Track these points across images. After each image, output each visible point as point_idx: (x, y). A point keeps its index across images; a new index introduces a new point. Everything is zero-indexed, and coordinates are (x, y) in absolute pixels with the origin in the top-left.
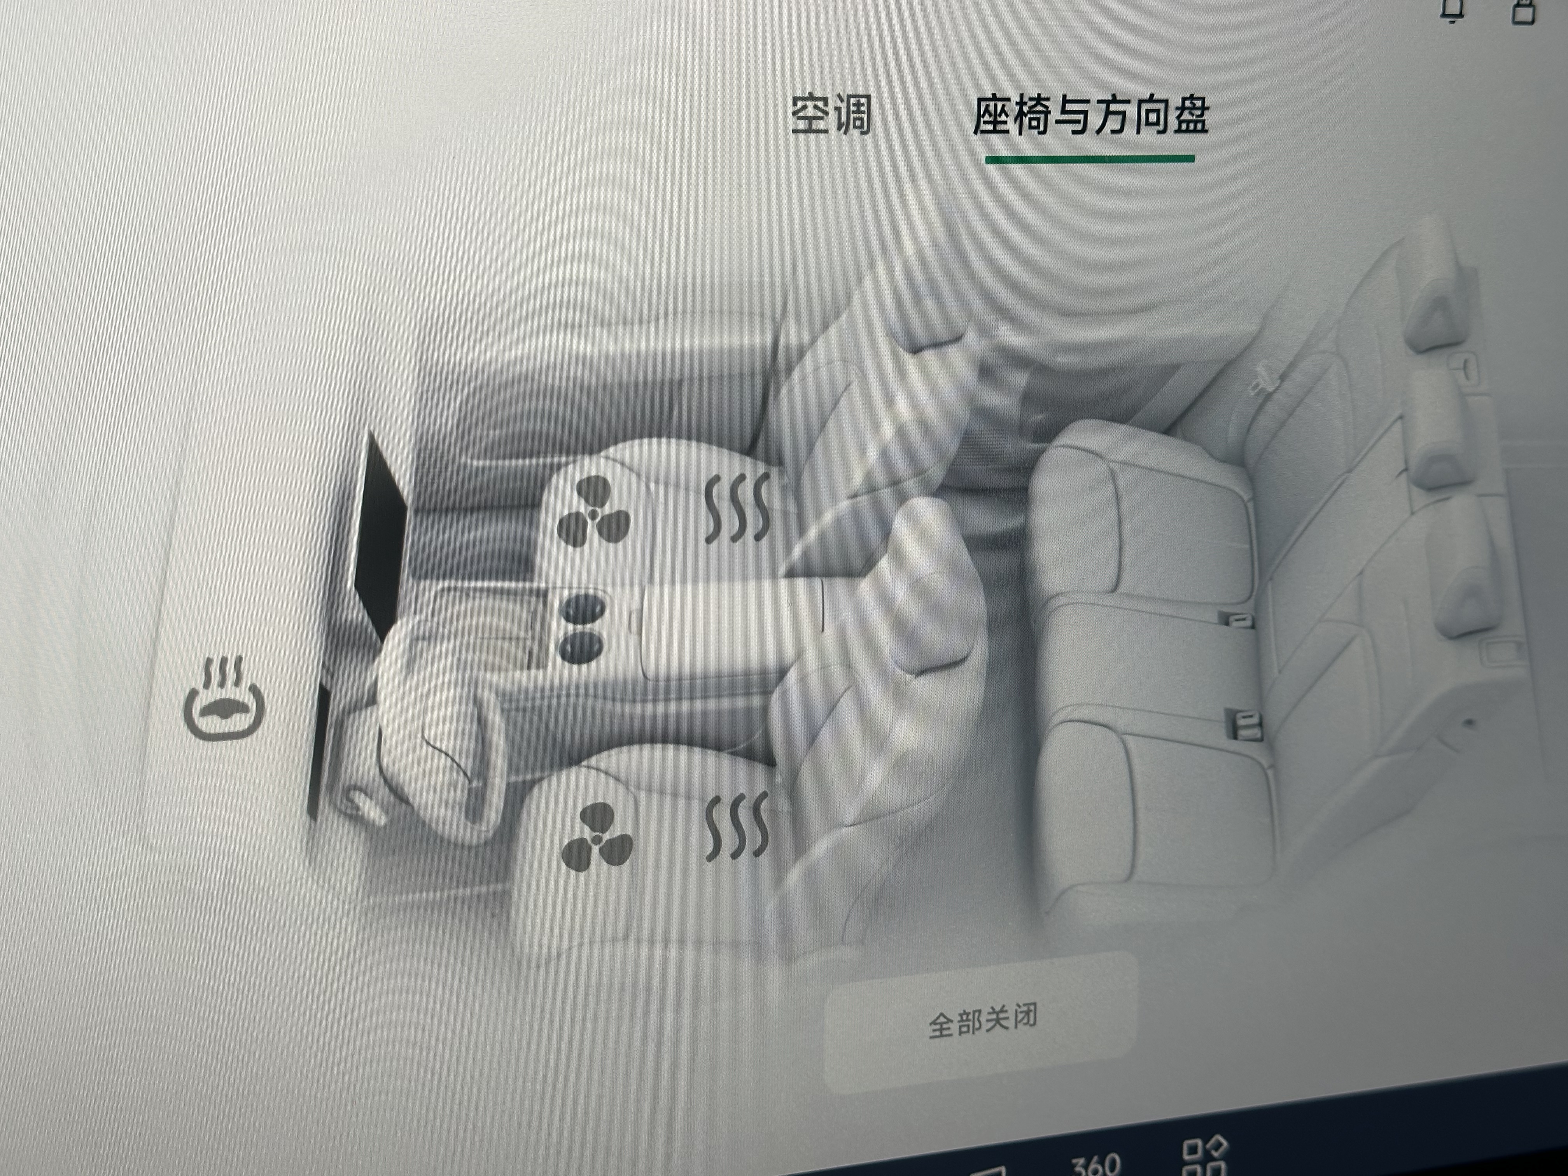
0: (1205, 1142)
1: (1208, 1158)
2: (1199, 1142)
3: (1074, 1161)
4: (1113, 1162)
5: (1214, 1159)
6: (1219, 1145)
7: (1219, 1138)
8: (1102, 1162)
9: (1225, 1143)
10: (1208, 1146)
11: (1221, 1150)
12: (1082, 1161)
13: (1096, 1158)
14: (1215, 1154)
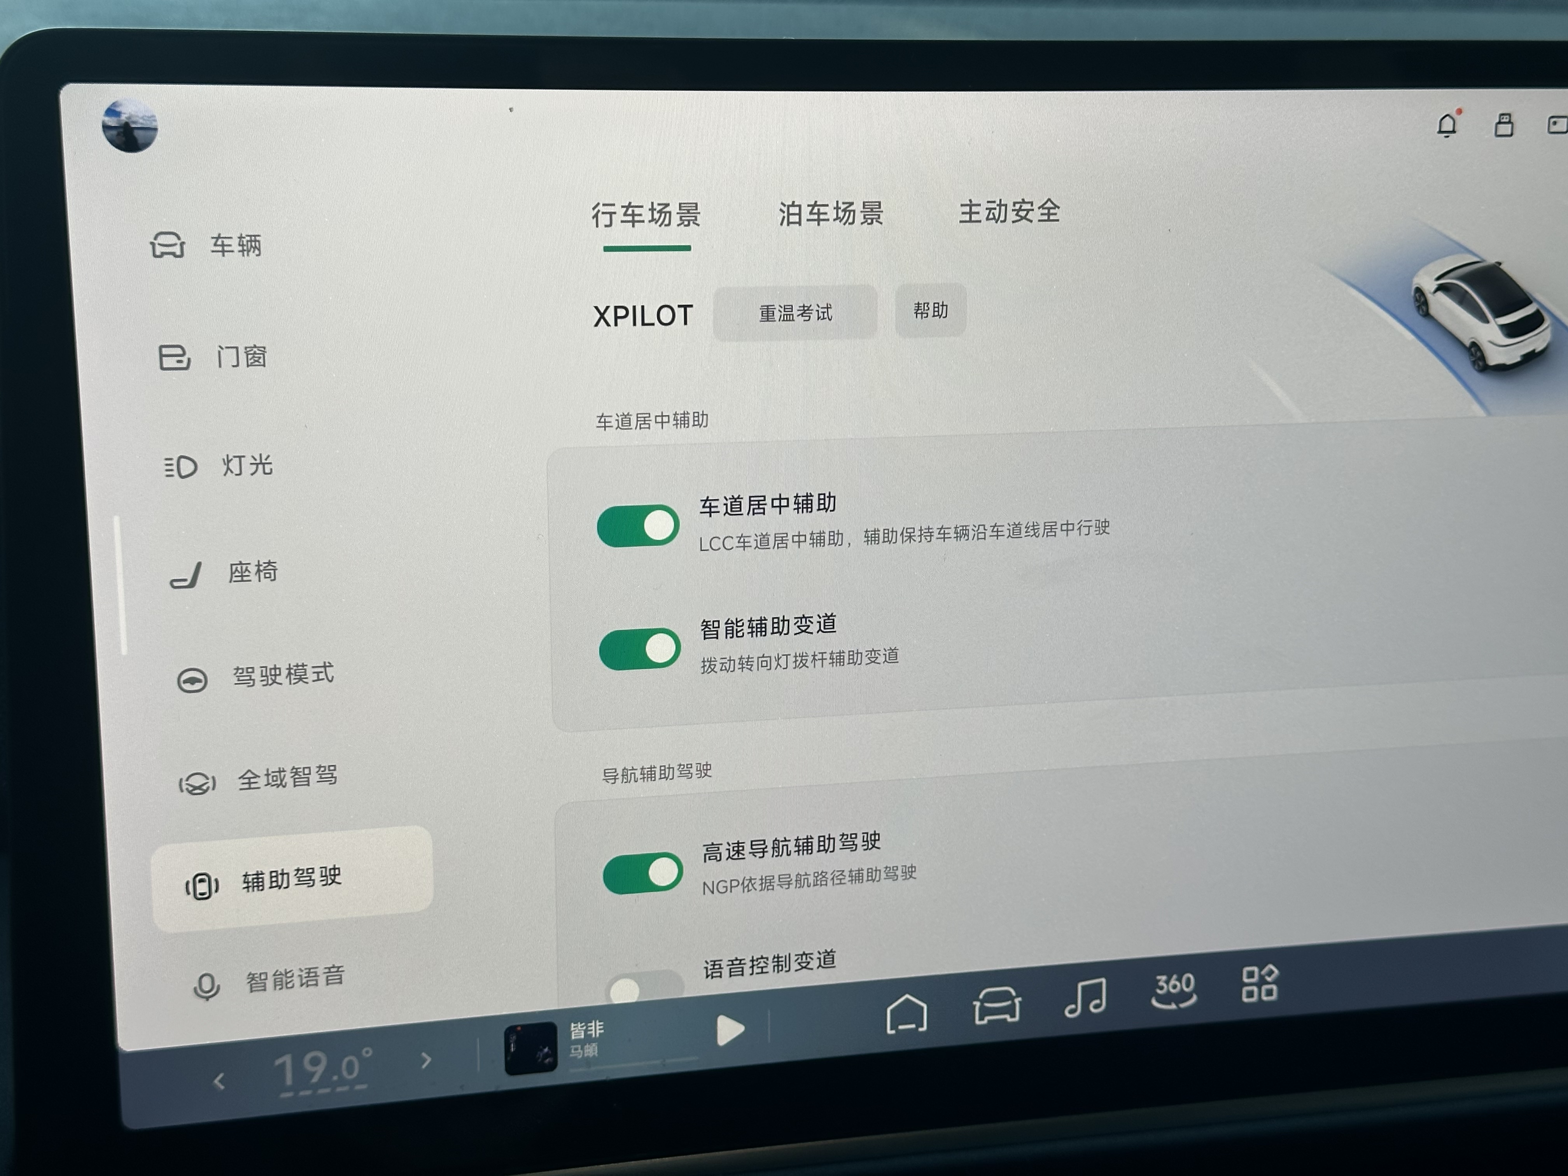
0: (1261, 970)
1: (1262, 982)
2: (1256, 969)
3: (1159, 977)
4: (1188, 980)
5: (1269, 983)
6: (1271, 973)
7: (1271, 967)
8: (1179, 980)
9: (1276, 971)
10: (1263, 972)
11: (1273, 976)
12: (1164, 978)
13: (1175, 977)
14: (1269, 979)
